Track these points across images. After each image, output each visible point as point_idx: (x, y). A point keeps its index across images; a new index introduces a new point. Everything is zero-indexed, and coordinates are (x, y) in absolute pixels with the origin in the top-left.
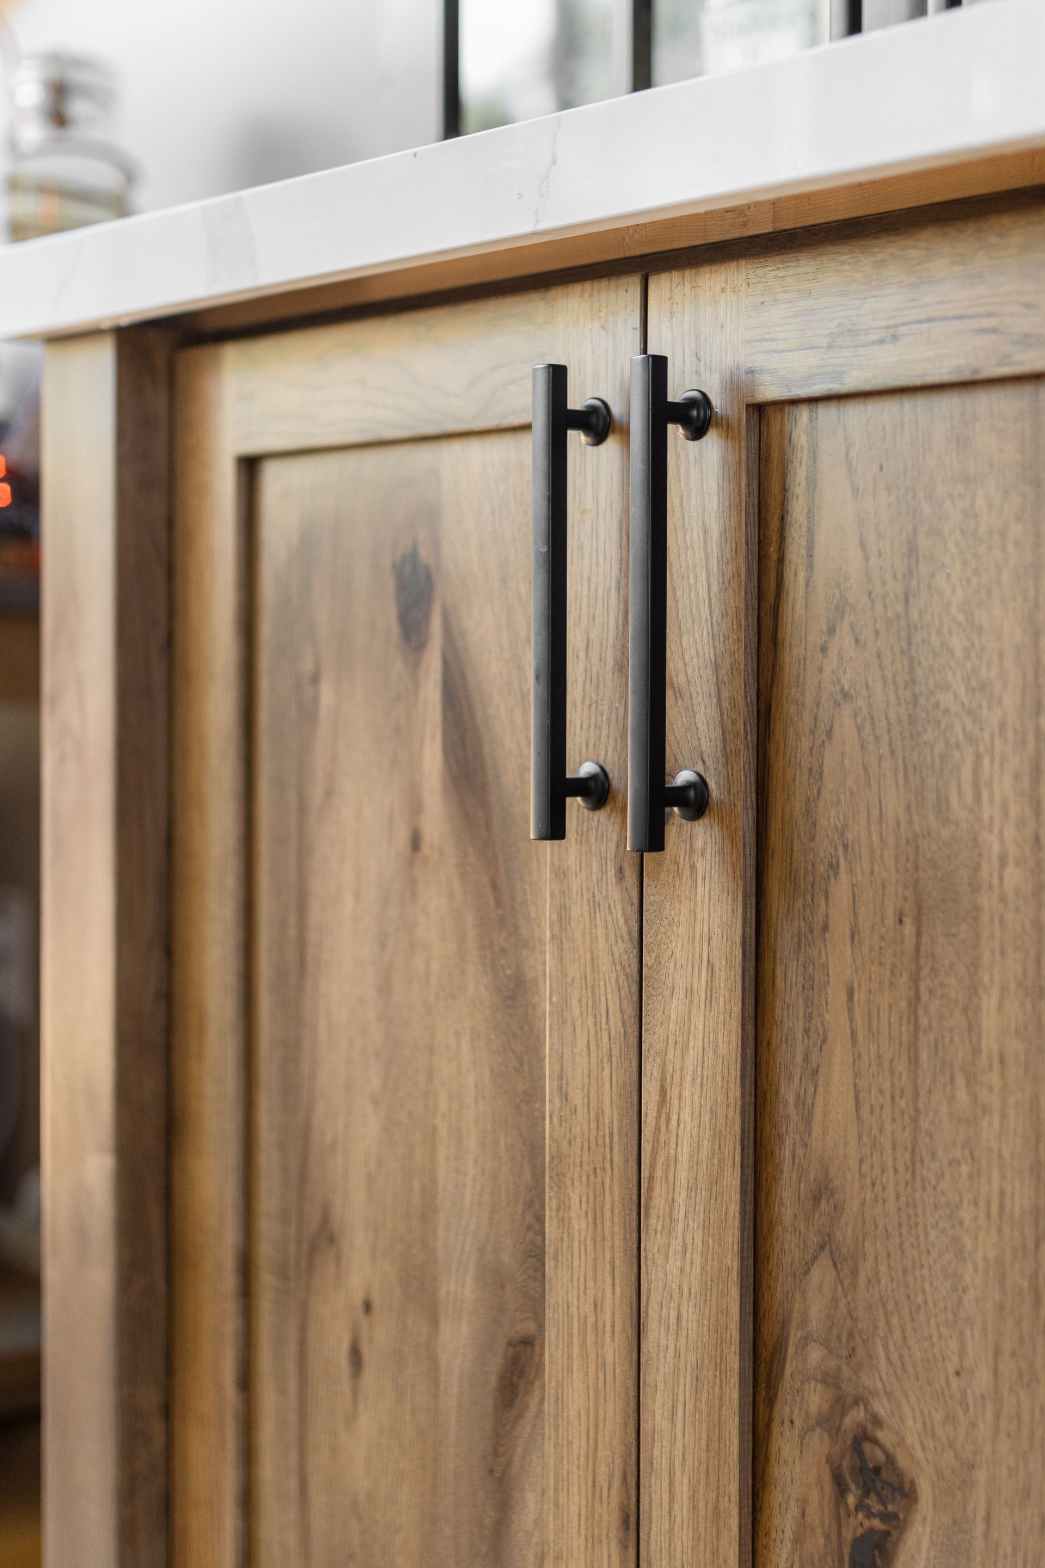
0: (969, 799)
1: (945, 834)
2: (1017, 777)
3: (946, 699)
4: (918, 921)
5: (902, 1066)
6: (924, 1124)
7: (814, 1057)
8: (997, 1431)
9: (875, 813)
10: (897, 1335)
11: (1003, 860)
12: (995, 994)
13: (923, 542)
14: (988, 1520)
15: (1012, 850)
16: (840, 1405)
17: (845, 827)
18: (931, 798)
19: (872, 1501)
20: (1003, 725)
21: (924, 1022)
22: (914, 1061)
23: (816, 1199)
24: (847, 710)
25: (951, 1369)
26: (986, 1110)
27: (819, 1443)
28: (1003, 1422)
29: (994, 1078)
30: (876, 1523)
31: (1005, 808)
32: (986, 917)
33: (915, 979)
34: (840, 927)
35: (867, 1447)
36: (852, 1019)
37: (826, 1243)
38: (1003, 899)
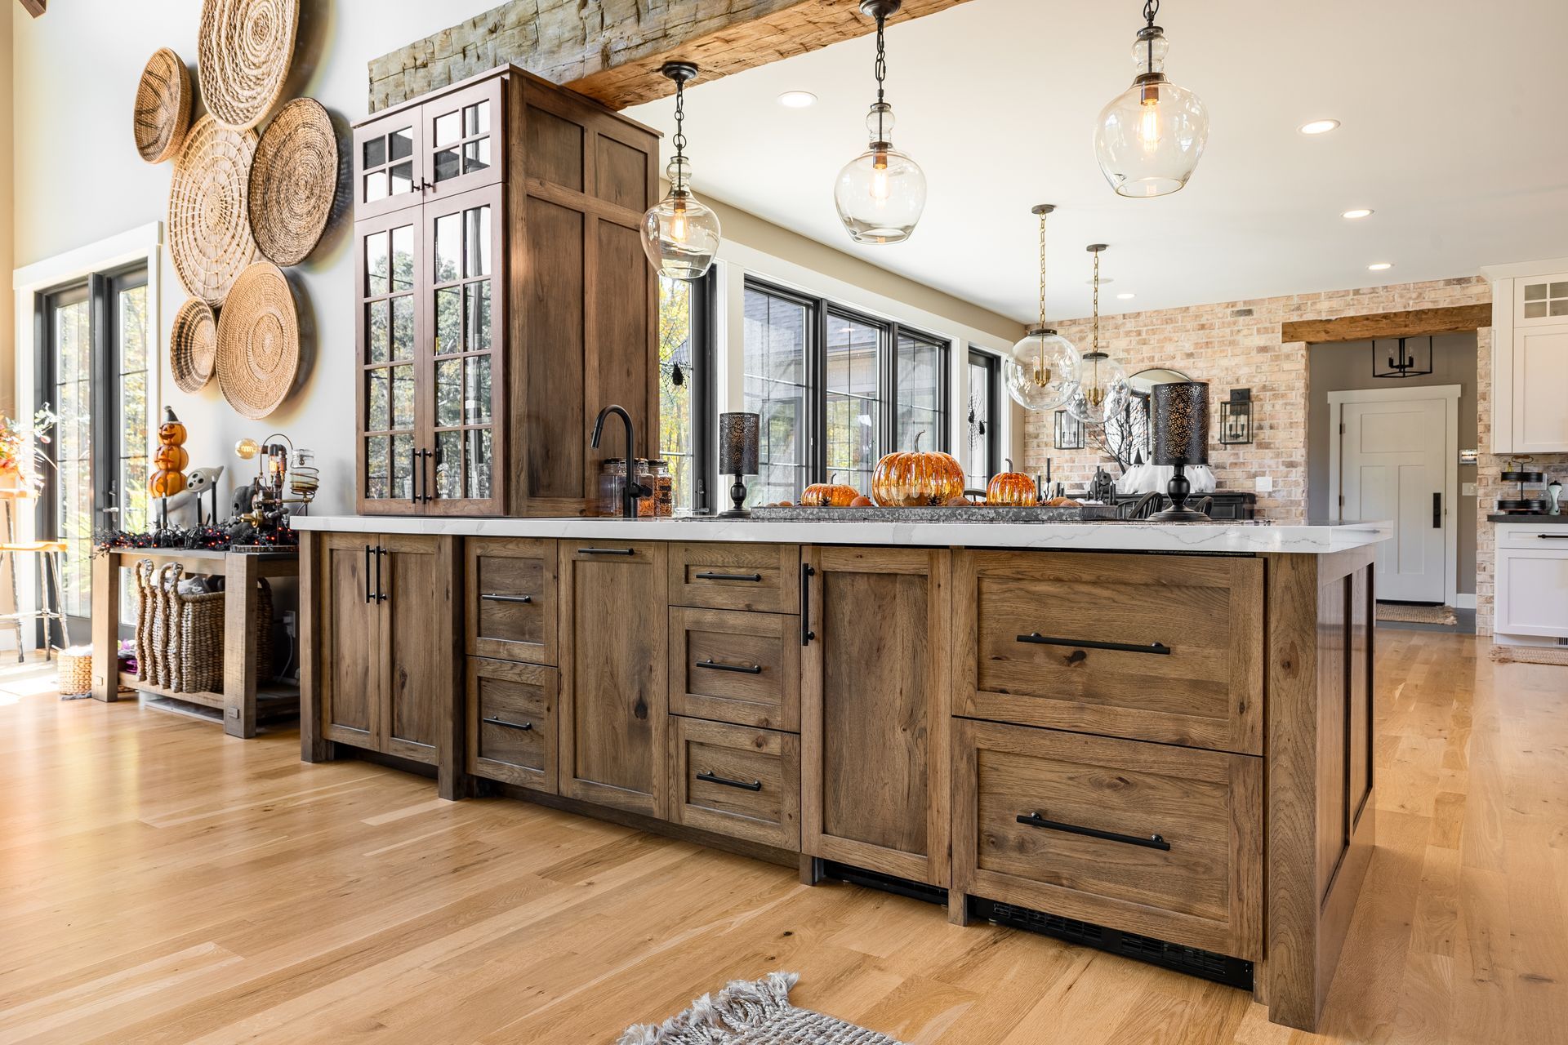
4: (407, 612)
6: (408, 634)
7: (397, 628)
8: (415, 667)
9: (403, 599)
10: (406, 658)
12: (414, 621)
14: (414, 678)
16: (400, 667)
19: (404, 677)
21: (408, 623)
22: (407, 627)
24: (400, 588)
25: (411, 661)
26: (414, 632)
27: (398, 673)
29: (414, 628)
33: (407, 618)
34: (400, 612)
35: (403, 671)
36: (401, 623)
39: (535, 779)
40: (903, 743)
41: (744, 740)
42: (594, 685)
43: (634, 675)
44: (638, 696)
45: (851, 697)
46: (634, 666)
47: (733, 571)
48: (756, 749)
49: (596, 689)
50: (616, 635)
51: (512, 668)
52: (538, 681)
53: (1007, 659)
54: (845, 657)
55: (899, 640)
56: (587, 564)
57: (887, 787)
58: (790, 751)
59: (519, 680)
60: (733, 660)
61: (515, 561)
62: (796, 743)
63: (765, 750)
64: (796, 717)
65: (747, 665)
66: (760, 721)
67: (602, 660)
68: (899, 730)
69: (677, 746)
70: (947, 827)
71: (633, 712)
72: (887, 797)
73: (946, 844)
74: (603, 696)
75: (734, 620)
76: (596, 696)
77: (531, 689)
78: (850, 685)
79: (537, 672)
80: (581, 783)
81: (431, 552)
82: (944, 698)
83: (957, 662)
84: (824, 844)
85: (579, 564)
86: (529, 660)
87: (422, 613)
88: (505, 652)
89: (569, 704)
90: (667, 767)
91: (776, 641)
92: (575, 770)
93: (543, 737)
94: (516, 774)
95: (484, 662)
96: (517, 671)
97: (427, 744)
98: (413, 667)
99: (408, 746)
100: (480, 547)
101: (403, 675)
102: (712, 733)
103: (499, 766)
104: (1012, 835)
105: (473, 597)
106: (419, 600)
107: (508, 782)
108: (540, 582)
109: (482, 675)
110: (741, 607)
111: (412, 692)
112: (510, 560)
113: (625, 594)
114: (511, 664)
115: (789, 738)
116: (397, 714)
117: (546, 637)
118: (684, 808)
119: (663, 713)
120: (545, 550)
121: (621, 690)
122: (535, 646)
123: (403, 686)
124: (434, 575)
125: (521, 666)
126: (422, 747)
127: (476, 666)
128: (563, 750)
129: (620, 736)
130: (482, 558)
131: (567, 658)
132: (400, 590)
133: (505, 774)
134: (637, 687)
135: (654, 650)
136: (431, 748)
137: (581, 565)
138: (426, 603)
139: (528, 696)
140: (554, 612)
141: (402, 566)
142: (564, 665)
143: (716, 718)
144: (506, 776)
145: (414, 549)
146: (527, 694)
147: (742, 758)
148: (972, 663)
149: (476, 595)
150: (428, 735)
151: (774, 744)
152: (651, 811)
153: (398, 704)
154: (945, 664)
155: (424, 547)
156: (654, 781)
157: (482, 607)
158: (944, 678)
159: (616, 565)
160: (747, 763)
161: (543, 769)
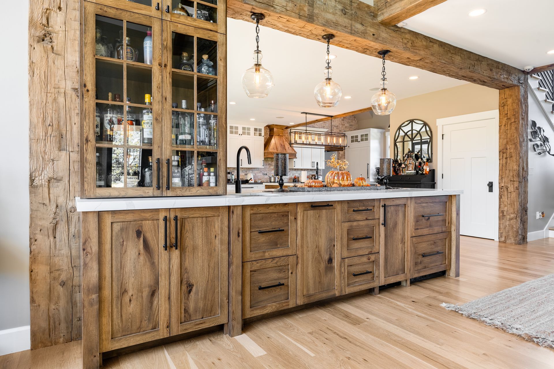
39: (284, 304)
40: (401, 247)
41: (365, 259)
42: (311, 257)
43: (327, 249)
44: (329, 256)
45: (390, 239)
46: (327, 246)
47: (361, 208)
48: (368, 261)
49: (312, 259)
50: (321, 237)
51: (272, 261)
52: (286, 263)
53: (419, 221)
54: (389, 228)
55: (400, 221)
57: (397, 259)
58: (377, 258)
59: (276, 265)
60: (360, 236)
61: (272, 214)
62: (378, 255)
63: (370, 260)
64: (378, 248)
65: (364, 236)
66: (369, 252)
67: (314, 247)
68: (400, 244)
69: (345, 269)
70: (409, 264)
71: (327, 263)
72: (398, 262)
73: (409, 268)
74: (315, 260)
75: (361, 223)
76: (312, 261)
77: (281, 268)
79: (286, 259)
80: (307, 297)
81: (216, 215)
82: (409, 233)
83: (411, 224)
84: (385, 280)
85: (305, 212)
86: (281, 255)
87: (206, 249)
88: (268, 255)
89: (301, 268)
90: (340, 277)
91: (372, 228)
92: (303, 293)
93: (288, 286)
94: (274, 307)
95: (255, 263)
96: (275, 261)
97: (212, 316)
98: (199, 279)
99: (197, 323)
100: (252, 210)
101: (190, 286)
102: (356, 260)
103: (264, 307)
104: (419, 261)
105: (248, 234)
106: (204, 242)
107: (269, 312)
108: (286, 222)
109: (253, 269)
110: (365, 219)
111: (198, 293)
112: (269, 214)
113: (324, 221)
114: (271, 260)
115: (376, 254)
116: (185, 309)
117: (291, 244)
118: (347, 288)
119: (340, 259)
120: (290, 208)
121: (322, 256)
122: (285, 249)
123: (190, 292)
124: (217, 227)
125: (277, 259)
126: (209, 319)
127: (249, 266)
128: (299, 287)
129: (322, 273)
130: (252, 215)
131: (301, 250)
132: (188, 239)
133: (268, 309)
134: (329, 253)
135: (336, 238)
136: (216, 317)
137: (306, 212)
138: (210, 242)
139: (280, 271)
140: (295, 233)
141: (189, 225)
142: (299, 253)
143: (357, 255)
144: (268, 310)
145: (203, 215)
146: (279, 270)
147: (364, 265)
148: (414, 224)
149: (249, 232)
150: (211, 311)
151: (373, 258)
152: (335, 294)
153: (185, 303)
154: (409, 225)
155: (211, 213)
156: (336, 284)
157: (252, 238)
158: (409, 229)
159: (321, 211)
160: (364, 266)
161: (288, 299)
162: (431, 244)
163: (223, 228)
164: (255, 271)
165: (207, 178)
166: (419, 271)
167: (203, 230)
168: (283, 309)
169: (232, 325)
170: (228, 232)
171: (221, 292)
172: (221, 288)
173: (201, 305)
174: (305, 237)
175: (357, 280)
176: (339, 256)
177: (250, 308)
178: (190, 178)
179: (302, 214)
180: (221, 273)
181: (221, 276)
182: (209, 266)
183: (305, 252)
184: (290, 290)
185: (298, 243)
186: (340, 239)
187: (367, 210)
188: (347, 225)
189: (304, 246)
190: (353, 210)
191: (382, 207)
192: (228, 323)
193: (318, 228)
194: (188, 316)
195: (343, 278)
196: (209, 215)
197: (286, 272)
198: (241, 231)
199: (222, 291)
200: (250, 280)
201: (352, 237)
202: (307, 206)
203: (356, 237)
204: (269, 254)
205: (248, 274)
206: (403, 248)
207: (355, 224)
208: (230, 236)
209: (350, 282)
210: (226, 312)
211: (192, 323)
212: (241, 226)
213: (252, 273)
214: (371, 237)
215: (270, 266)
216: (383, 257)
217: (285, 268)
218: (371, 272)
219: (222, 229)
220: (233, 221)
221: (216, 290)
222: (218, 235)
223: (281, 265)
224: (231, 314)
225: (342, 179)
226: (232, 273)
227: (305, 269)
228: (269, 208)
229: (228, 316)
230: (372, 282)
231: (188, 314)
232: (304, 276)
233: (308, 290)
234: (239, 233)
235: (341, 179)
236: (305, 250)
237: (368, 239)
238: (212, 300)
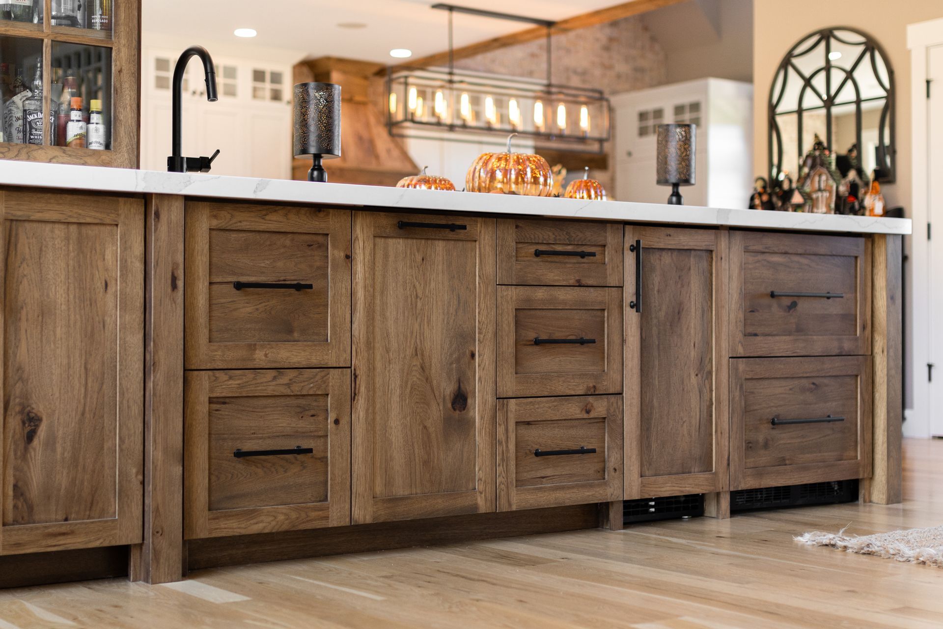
0: (54, 294)
1: (49, 300)
2: (64, 290)
3: (49, 277)
4: (42, 316)
5: (39, 343)
6: (44, 352)
7: (17, 344)
8: (60, 402)
9: (32, 297)
10: (38, 392)
11: (61, 305)
12: (60, 327)
13: (44, 249)
14: (58, 419)
15: (63, 303)
16: (24, 408)
17: (25, 300)
18: (45, 294)
19: (32, 424)
20: (61, 281)
21: (44, 334)
22: (42, 341)
23: (18, 370)
24: (25, 278)
25: (50, 394)
26: (58, 348)
27: (19, 418)
28: (62, 402)
29: (60, 342)
30: (33, 428)
31: (62, 295)
32: (57, 314)
33: (42, 327)
34: (24, 317)
35: (30, 414)
36: (26, 336)
37: (21, 379)
38: (61, 311)
39: (313, 514)
40: (696, 385)
41: (573, 409)
42: (398, 383)
43: (452, 363)
44: (456, 386)
45: (659, 355)
46: (451, 355)
47: (559, 248)
48: (586, 416)
49: (401, 387)
50: (429, 322)
51: (275, 378)
52: (318, 389)
53: (758, 311)
54: (655, 321)
55: (693, 303)
56: (391, 241)
57: (685, 424)
58: (615, 411)
59: (287, 391)
60: (558, 335)
61: (275, 237)
62: (620, 403)
63: (592, 414)
64: (619, 378)
65: (570, 337)
66: (588, 388)
67: (409, 352)
68: (693, 376)
69: (507, 430)
70: (727, 444)
71: (449, 405)
72: (685, 433)
73: (726, 457)
74: (411, 392)
75: (563, 295)
76: (401, 396)
77: (302, 402)
78: (659, 345)
79: (318, 377)
80: (384, 501)
81: (108, 221)
82: (724, 344)
83: (732, 316)
84: (643, 485)
85: (378, 240)
86: (304, 364)
87: (78, 317)
88: (264, 358)
89: (367, 410)
90: (494, 455)
91: (599, 313)
92: (372, 488)
93: (324, 460)
94: (281, 517)
95: (222, 376)
96: (285, 380)
97: (93, 518)
98: (57, 404)
99: (50, 530)
100: (215, 217)
101: (31, 420)
102: (544, 409)
103: (251, 514)
104: (761, 438)
105: (201, 288)
106: (71, 297)
107: (266, 531)
108: (318, 264)
109: (218, 395)
110: (572, 282)
111: (54, 443)
112: (267, 235)
113: (440, 275)
114: (273, 373)
115: (613, 399)
116: (15, 486)
117: (334, 332)
118: (513, 492)
119: (490, 399)
120: (333, 223)
121: (435, 382)
122: (315, 345)
123: (30, 437)
124: (110, 257)
125: (292, 374)
126: (86, 524)
127: (206, 384)
128: (359, 467)
129: (433, 435)
130: (214, 233)
131: (366, 355)
132: (25, 282)
133: (262, 522)
134: (455, 377)
135: (480, 333)
136: (106, 522)
137: (380, 242)
138: (90, 300)
139: (301, 412)
140: (346, 300)
141: (29, 243)
142: (360, 363)
143: (546, 394)
144: (264, 524)
145: (70, 216)
146: (299, 410)
147: (572, 427)
148: (741, 316)
149: (207, 284)
150: (92, 504)
151: (600, 407)
152: (476, 507)
153: (16, 469)
154: (725, 318)
155: (93, 214)
156: (479, 474)
157: (214, 302)
158: (725, 329)
159: (430, 242)
160: (573, 432)
161: (326, 499)
162: (803, 390)
163: (129, 260)
164: (224, 403)
165: (81, 128)
166: (759, 472)
167: (71, 262)
168: (309, 526)
169: (154, 549)
170: (142, 276)
171: (121, 450)
172: (120, 438)
173: (62, 479)
174: (378, 317)
175: (549, 472)
176: (490, 388)
177: (210, 510)
178: (30, 122)
179: (369, 246)
180: (122, 394)
181: (121, 403)
182: (86, 368)
183: (379, 365)
184: (332, 473)
185: (356, 333)
186: (490, 335)
187: (583, 255)
188: (513, 293)
189: (377, 345)
190: (533, 250)
191: (632, 250)
192: (141, 546)
193: (420, 295)
194: (25, 507)
195: (503, 460)
196: (89, 220)
197: (320, 418)
198: (180, 273)
199: (124, 447)
200: (207, 424)
201: (532, 335)
202: (385, 221)
203: (544, 337)
204: (266, 355)
205: (201, 407)
206: (706, 391)
207: (540, 294)
208: (148, 288)
209: (526, 476)
210: (137, 511)
211: (37, 528)
212: (180, 259)
213: (215, 406)
214: (593, 341)
215: (270, 393)
216: (636, 410)
217: (315, 404)
218: (593, 451)
219: (124, 261)
220: (157, 240)
221: (106, 446)
222: (113, 282)
223: (304, 392)
224: (150, 517)
225: (517, 178)
226: (154, 394)
227: (378, 418)
228: (267, 217)
229: (141, 523)
230: (599, 485)
231: (25, 500)
232: (374, 437)
233: (389, 483)
234: (174, 279)
235: (513, 177)
236: (378, 357)
237: (584, 349)
238: (93, 471)
